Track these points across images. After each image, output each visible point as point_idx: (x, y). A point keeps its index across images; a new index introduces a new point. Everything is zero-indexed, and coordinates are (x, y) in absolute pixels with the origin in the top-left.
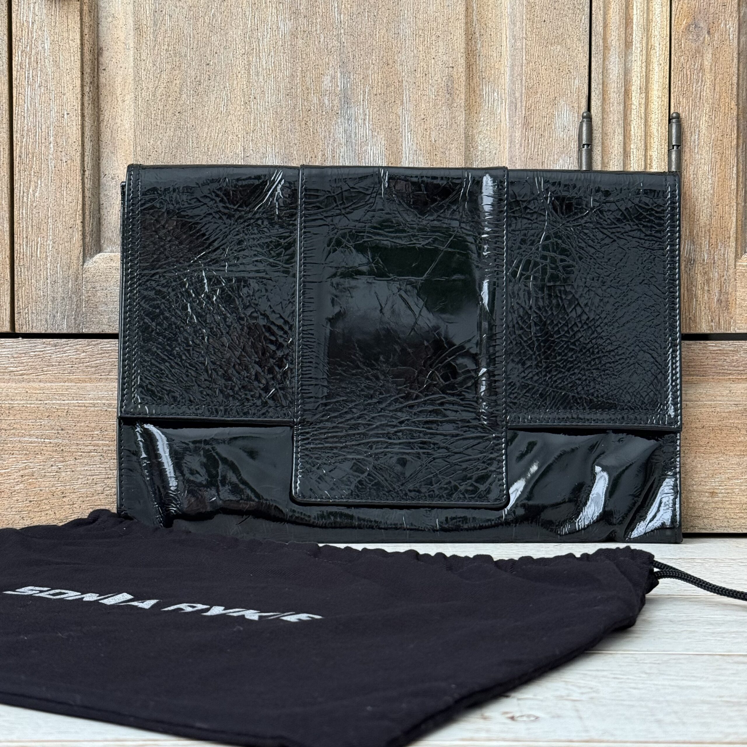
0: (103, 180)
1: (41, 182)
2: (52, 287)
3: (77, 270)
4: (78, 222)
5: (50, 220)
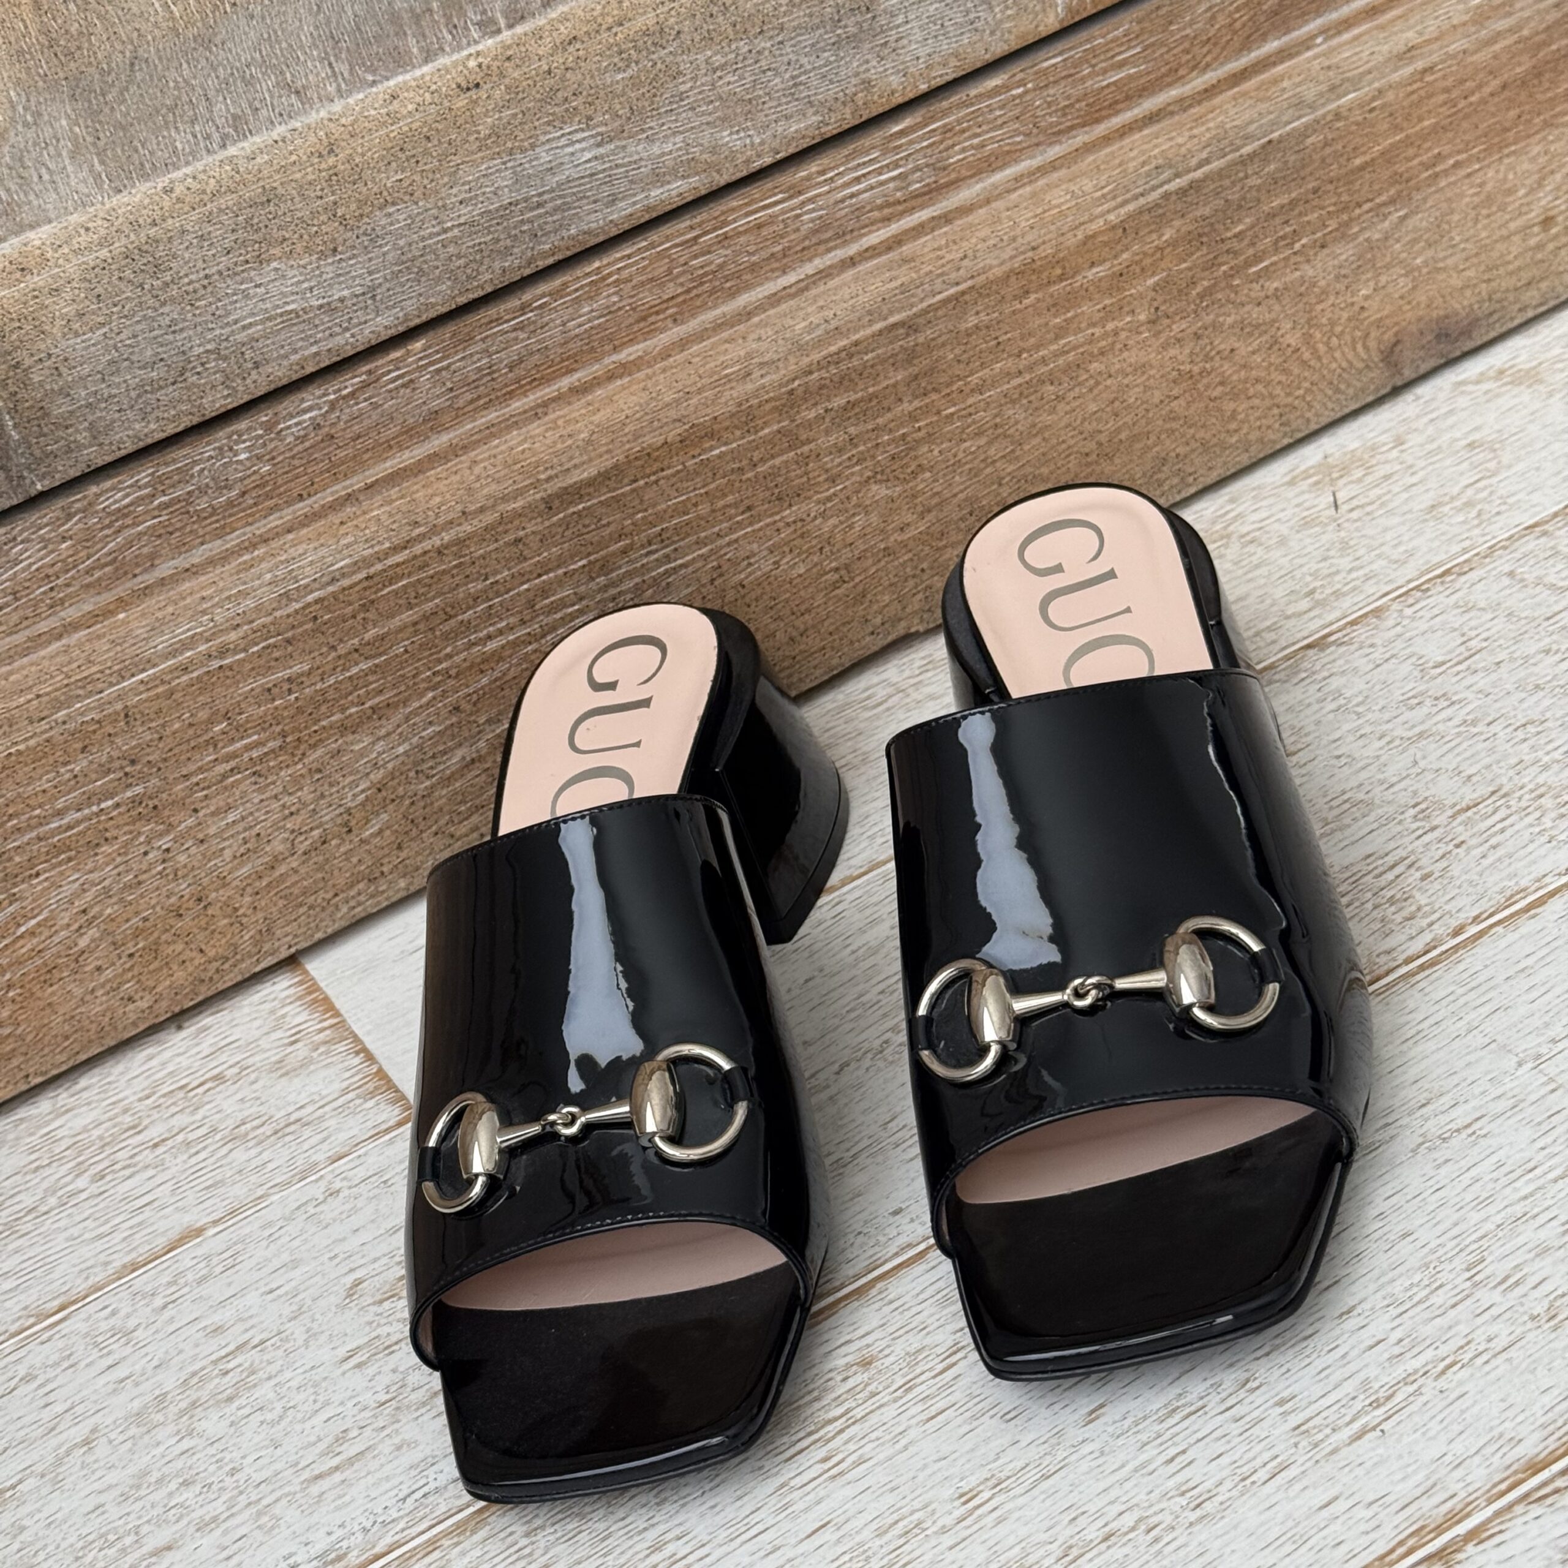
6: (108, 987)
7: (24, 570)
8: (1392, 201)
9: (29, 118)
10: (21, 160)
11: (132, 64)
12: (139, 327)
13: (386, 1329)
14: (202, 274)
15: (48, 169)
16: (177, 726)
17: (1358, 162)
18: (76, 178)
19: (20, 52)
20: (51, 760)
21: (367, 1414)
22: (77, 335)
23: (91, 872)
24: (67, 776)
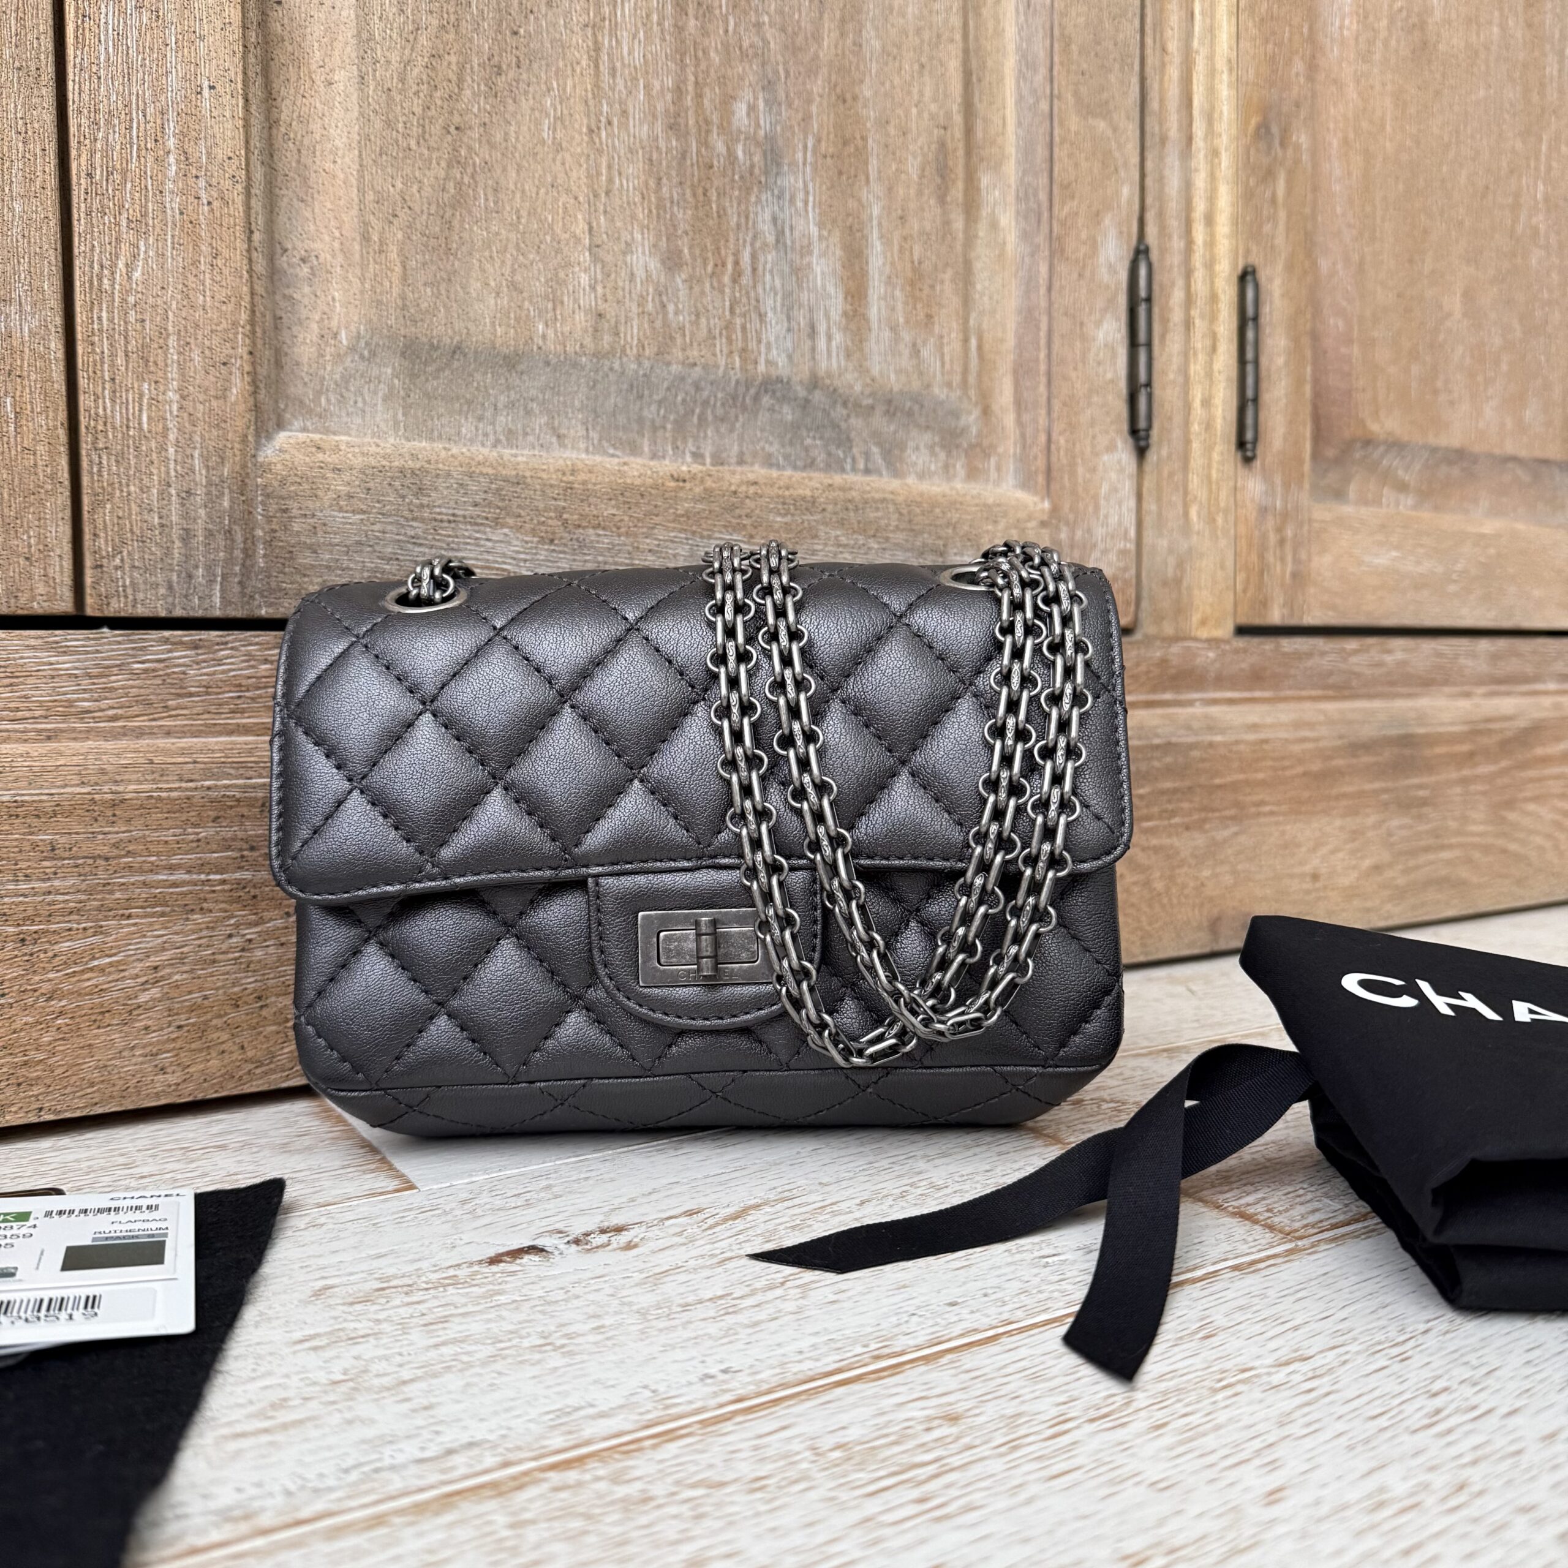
1: (146, 244)
2: (183, 505)
3: (244, 466)
4: (242, 351)
5: (172, 341)
6: (148, 1050)
7: (223, 672)
8: (1233, 818)
9: (366, 353)
10: (347, 382)
11: (454, 352)
12: (389, 528)
13: (352, 1325)
14: (451, 511)
15: (364, 402)
17: (1217, 781)
18: (382, 416)
19: (379, 302)
20: (184, 817)
21: (318, 1388)
22: (341, 510)
23: (176, 933)
24: (192, 837)
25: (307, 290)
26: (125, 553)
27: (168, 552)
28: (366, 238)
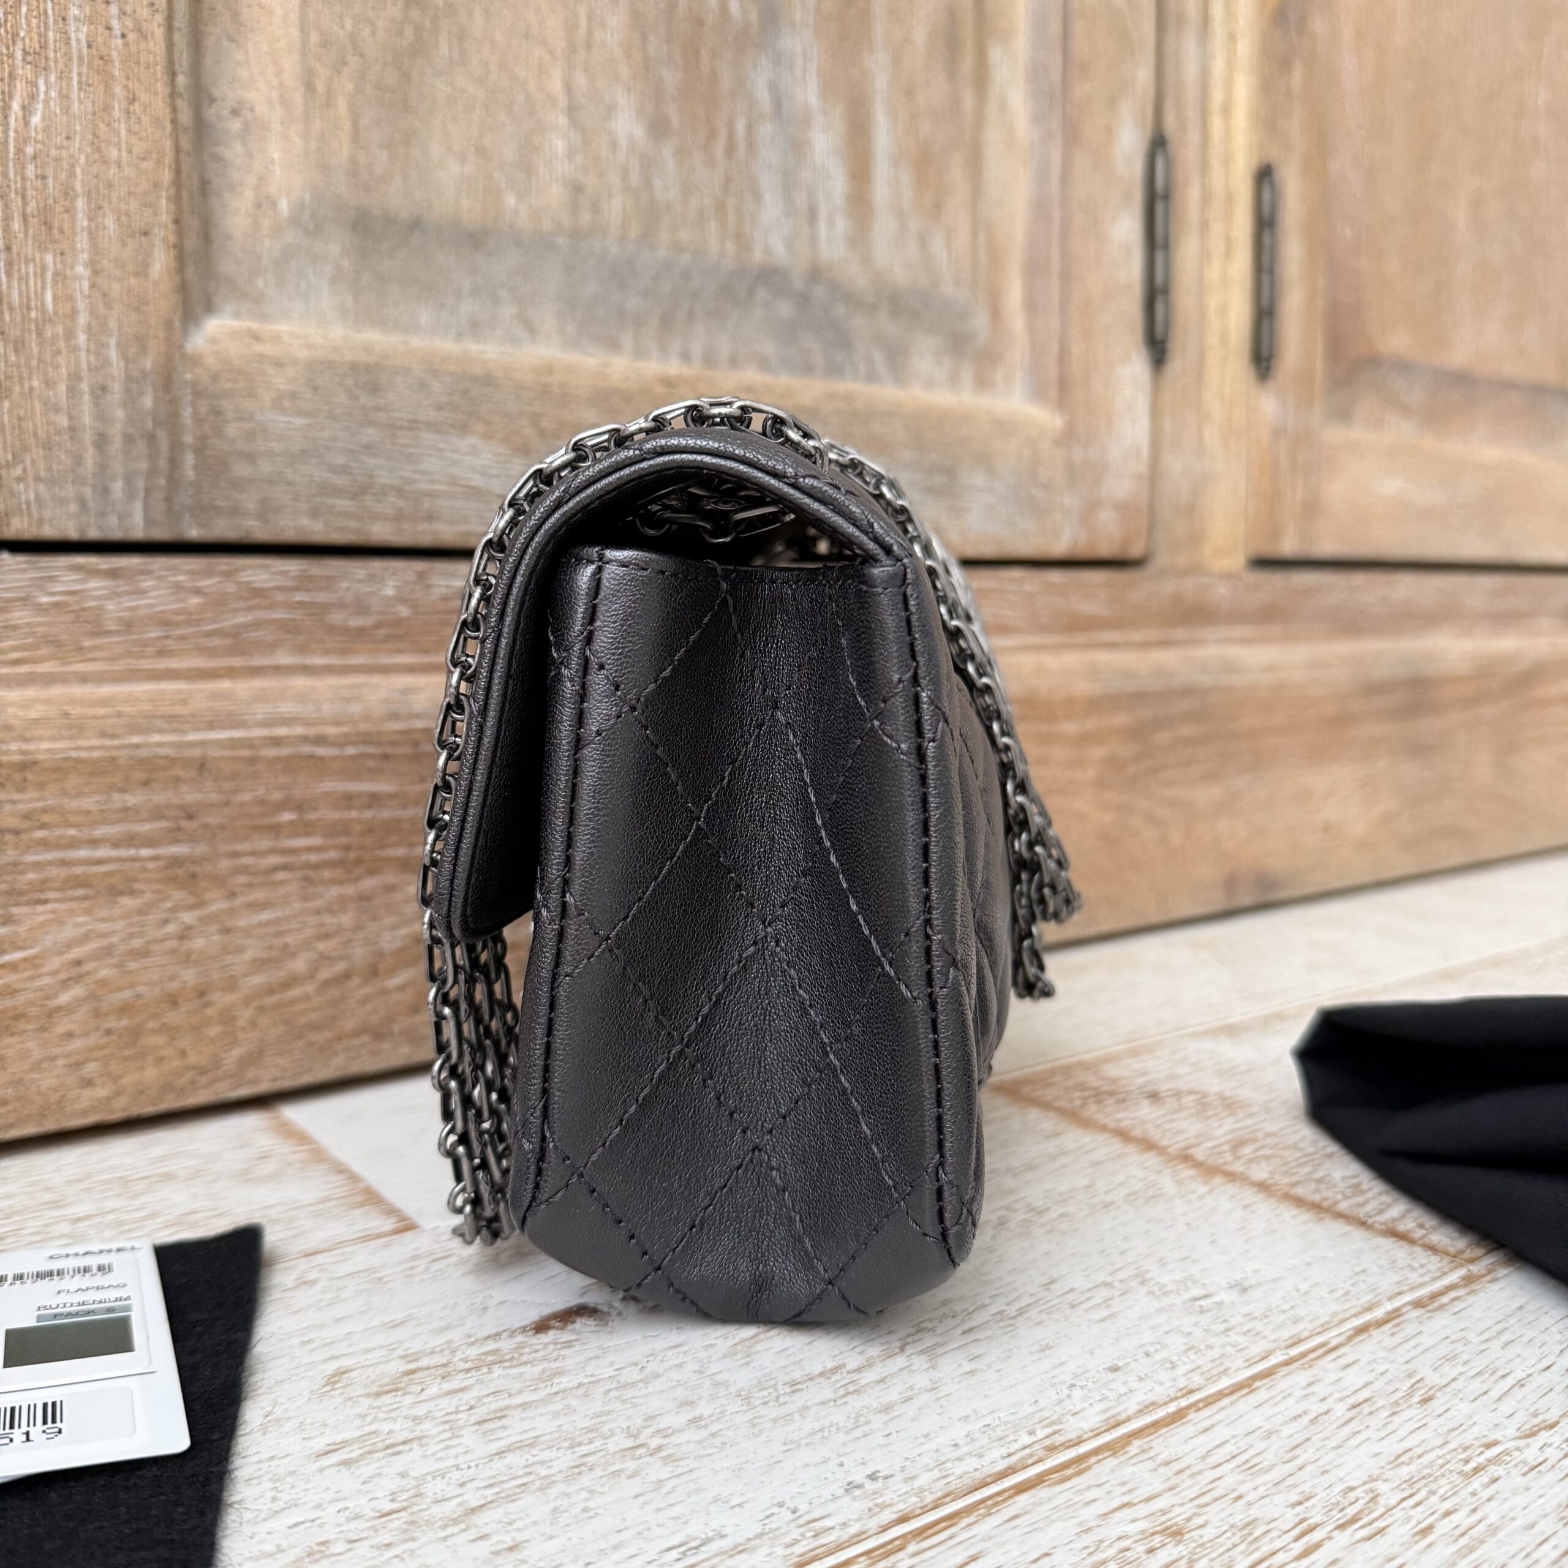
0: (210, 113)
1: (46, 83)
2: (97, 404)
3: (169, 358)
4: (165, 218)
5: (80, 204)
6: (72, 1060)
7: (149, 606)
9: (311, 227)
10: (288, 261)
11: (413, 228)
15: (308, 285)
16: (247, 797)
18: (328, 302)
19: (327, 167)
20: (109, 780)
21: (362, 1524)
22: (283, 411)
23: (103, 920)
24: (118, 805)
25: (239, 149)
26: (28, 463)
27: (79, 461)
28: (309, 87)
